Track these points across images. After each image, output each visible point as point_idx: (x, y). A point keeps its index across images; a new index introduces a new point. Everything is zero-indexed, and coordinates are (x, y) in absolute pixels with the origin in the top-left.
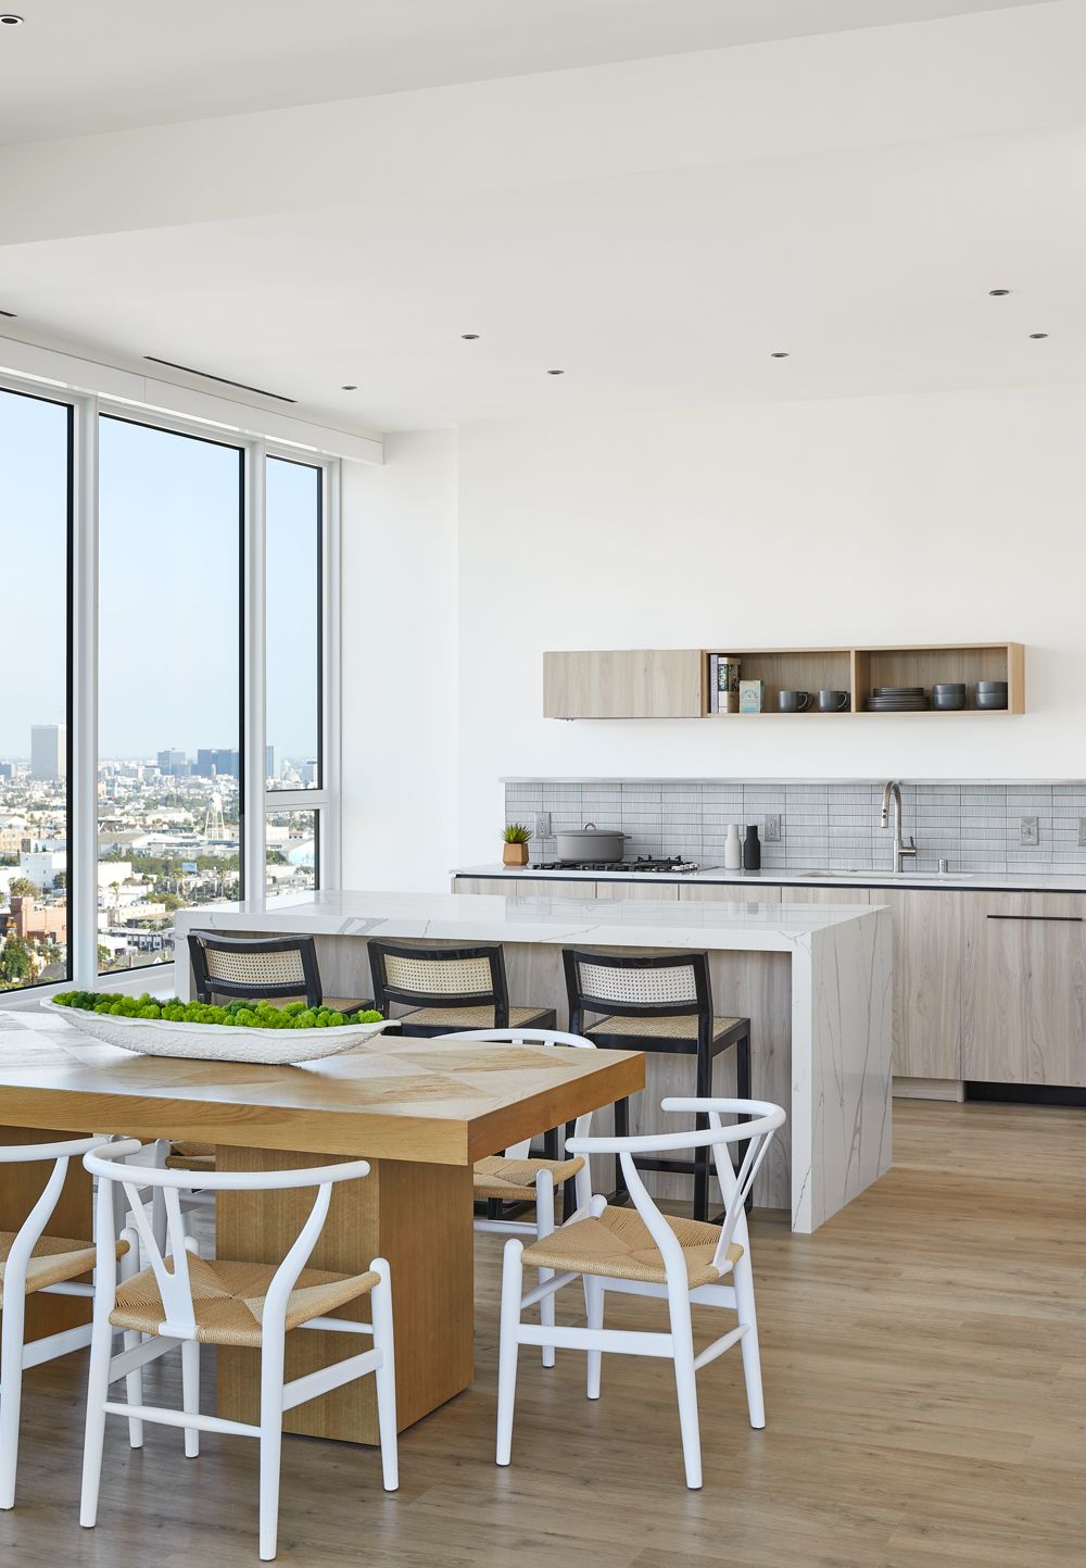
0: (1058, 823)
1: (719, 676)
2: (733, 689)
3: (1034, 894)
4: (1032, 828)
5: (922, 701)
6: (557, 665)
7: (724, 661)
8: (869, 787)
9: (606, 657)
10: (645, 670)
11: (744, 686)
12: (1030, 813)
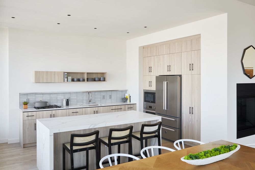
0: (107, 96)
1: (66, 76)
2: (67, 78)
3: (116, 106)
4: (104, 97)
5: (94, 80)
6: (37, 74)
7: (66, 73)
8: (86, 92)
9: (47, 72)
10: (54, 75)
11: (69, 77)
12: (104, 95)
